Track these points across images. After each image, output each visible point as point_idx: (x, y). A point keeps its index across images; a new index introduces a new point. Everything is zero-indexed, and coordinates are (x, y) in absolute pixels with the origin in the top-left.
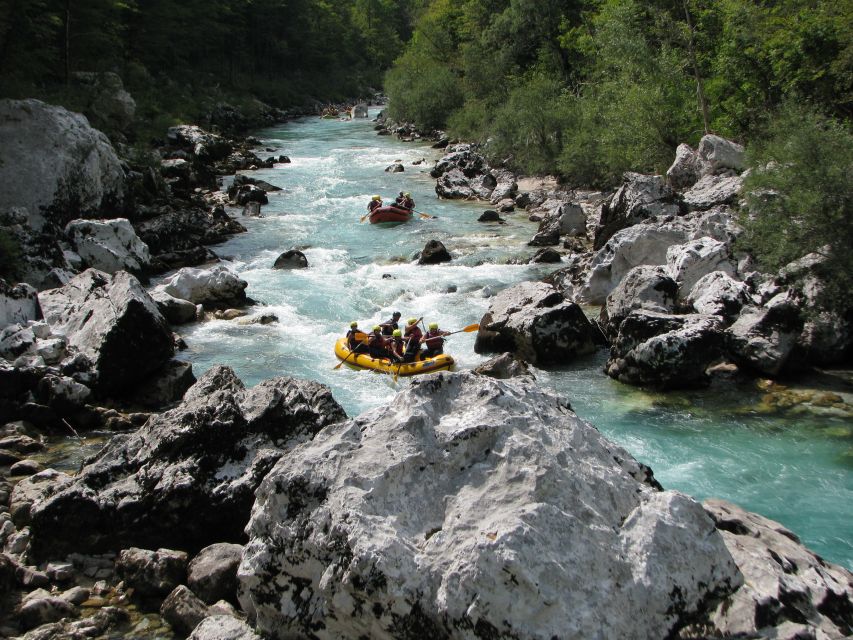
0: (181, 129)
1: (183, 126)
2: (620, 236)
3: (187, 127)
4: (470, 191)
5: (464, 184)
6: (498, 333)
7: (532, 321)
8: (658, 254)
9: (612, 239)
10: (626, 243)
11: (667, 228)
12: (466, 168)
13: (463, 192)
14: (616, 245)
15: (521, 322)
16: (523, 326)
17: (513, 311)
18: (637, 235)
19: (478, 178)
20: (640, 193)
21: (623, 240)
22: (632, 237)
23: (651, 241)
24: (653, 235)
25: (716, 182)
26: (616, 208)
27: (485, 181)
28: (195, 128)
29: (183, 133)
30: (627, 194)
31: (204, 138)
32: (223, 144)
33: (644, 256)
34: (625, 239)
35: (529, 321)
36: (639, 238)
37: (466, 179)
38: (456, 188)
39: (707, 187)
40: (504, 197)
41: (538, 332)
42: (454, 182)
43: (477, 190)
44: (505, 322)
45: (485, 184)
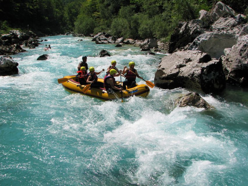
0: (13, 31)
1: (14, 30)
2: (200, 37)
3: (15, 31)
4: (107, 42)
5: (105, 40)
6: (171, 81)
7: (200, 71)
8: (218, 46)
9: (196, 39)
10: (203, 40)
11: (223, 33)
12: (106, 34)
13: (105, 42)
14: (199, 42)
15: (191, 72)
16: (193, 74)
17: (181, 66)
18: (209, 36)
19: (110, 38)
20: (195, 25)
21: (201, 39)
22: (206, 38)
23: (215, 39)
24: (217, 36)
25: (226, 20)
26: (183, 32)
27: (112, 38)
28: (18, 31)
29: (14, 32)
30: (189, 25)
31: (21, 34)
32: (27, 36)
33: (211, 47)
34: (203, 39)
35: (198, 71)
36: (210, 38)
37: (106, 38)
38: (103, 41)
39: (222, 22)
40: (120, 42)
41: (204, 78)
42: (102, 39)
43: (110, 41)
44: (178, 73)
45: (112, 39)
